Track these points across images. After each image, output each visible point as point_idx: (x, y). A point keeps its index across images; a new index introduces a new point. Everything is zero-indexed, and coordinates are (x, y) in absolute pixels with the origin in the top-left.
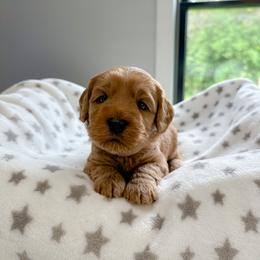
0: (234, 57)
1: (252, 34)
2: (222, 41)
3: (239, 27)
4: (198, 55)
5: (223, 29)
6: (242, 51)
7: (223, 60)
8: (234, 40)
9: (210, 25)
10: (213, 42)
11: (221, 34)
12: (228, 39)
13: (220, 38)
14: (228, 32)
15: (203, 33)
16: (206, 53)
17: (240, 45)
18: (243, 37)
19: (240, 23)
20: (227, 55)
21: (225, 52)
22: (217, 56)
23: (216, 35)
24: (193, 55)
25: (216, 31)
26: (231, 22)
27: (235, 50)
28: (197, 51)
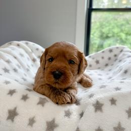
0: (113, 36)
1: (122, 25)
2: (108, 28)
3: (116, 22)
4: (95, 35)
5: (107, 22)
6: (117, 33)
7: (107, 37)
8: (113, 28)
9: (102, 20)
10: (103, 28)
11: (107, 25)
12: (111, 27)
13: (106, 27)
14: (110, 24)
15: (98, 24)
16: (99, 34)
17: (116, 30)
18: (117, 26)
19: (116, 20)
20: (110, 35)
21: (109, 33)
22: (105, 35)
23: (104, 25)
24: (93, 35)
25: (104, 23)
26: (112, 19)
27: (114, 33)
28: (95, 32)
